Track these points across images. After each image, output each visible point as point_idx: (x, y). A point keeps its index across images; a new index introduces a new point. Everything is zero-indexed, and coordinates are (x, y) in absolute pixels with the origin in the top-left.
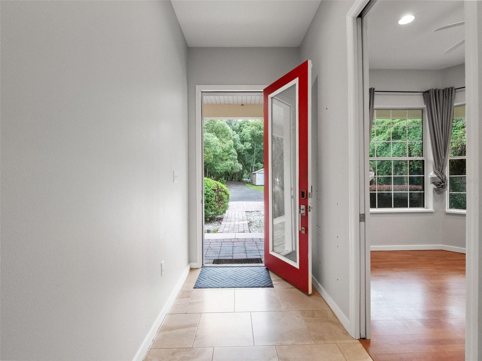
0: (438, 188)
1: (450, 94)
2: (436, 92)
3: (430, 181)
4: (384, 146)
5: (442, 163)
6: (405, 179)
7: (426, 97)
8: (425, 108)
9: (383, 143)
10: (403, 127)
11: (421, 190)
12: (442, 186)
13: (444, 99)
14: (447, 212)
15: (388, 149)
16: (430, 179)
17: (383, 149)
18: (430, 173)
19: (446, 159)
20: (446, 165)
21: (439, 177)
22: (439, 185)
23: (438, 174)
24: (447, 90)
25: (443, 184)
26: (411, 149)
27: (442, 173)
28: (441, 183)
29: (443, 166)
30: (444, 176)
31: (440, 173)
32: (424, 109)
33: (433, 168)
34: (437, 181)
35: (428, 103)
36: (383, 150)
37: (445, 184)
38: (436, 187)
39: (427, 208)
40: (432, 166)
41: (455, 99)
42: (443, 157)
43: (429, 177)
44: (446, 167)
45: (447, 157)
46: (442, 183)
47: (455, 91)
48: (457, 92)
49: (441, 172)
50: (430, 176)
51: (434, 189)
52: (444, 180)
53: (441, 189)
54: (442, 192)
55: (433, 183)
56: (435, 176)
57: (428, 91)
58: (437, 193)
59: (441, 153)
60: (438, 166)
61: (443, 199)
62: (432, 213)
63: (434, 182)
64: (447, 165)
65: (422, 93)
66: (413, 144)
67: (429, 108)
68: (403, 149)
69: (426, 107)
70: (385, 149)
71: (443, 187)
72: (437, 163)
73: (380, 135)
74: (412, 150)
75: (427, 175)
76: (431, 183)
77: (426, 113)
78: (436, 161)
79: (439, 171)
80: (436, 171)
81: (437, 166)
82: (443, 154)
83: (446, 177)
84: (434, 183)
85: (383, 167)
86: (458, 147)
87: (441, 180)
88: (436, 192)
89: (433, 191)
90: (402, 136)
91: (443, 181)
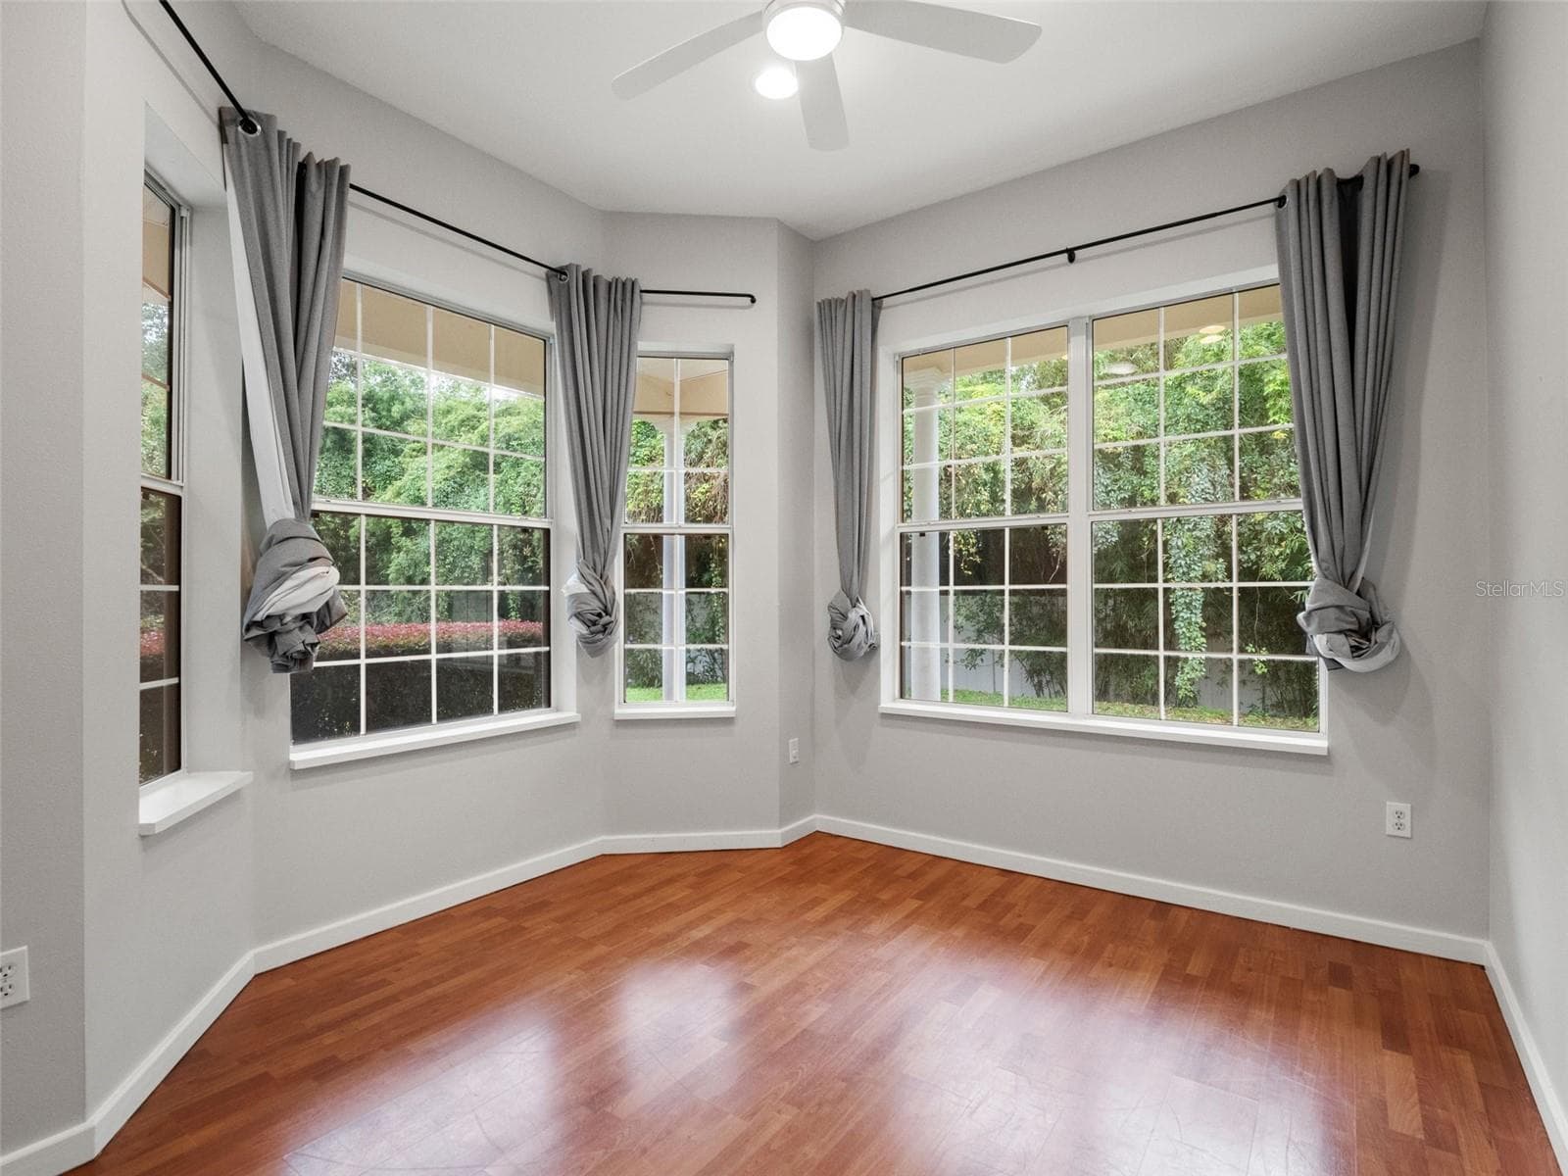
0: (592, 633)
1: (628, 303)
2: (589, 283)
3: (566, 607)
4: (449, 489)
5: (604, 542)
6: (511, 601)
7: (555, 292)
8: (553, 335)
9: (445, 480)
10: (504, 437)
11: (538, 644)
12: (605, 627)
13: (612, 316)
14: (616, 718)
15: (462, 501)
16: (566, 600)
17: (445, 499)
18: (568, 582)
19: (614, 530)
20: (615, 551)
21: (594, 593)
22: (594, 623)
23: (590, 584)
24: (620, 286)
25: (606, 619)
26: (527, 508)
27: (604, 578)
28: (599, 615)
29: (606, 553)
30: (610, 589)
31: (596, 579)
32: (551, 341)
33: (578, 559)
34: (589, 608)
35: (561, 315)
36: (444, 502)
37: (613, 619)
38: (584, 631)
39: (558, 710)
40: (575, 556)
41: (641, 324)
42: (607, 522)
43: (566, 593)
44: (617, 557)
45: (619, 524)
46: (604, 614)
47: (641, 297)
48: (648, 304)
49: (601, 578)
50: (568, 588)
51: (582, 638)
52: (609, 606)
53: (601, 636)
54: (604, 646)
55: (575, 615)
56: (584, 589)
57: (562, 268)
58: (590, 654)
59: (602, 505)
60: (593, 553)
61: (606, 672)
62: (575, 728)
63: (579, 613)
64: (618, 552)
65: (545, 270)
66: (533, 493)
67: (565, 334)
68: (504, 504)
69: (555, 332)
70: (451, 500)
71: (606, 629)
72: (588, 543)
73: (439, 451)
74: (530, 510)
75: (559, 586)
76: (571, 617)
77: (558, 359)
78: (587, 535)
79: (595, 571)
80: (587, 572)
81: (588, 550)
82: (606, 509)
83: (614, 593)
84: (578, 616)
85: (445, 560)
86: (640, 513)
87: (601, 606)
88: (584, 647)
89: (578, 645)
90: (504, 464)
91: (606, 607)
